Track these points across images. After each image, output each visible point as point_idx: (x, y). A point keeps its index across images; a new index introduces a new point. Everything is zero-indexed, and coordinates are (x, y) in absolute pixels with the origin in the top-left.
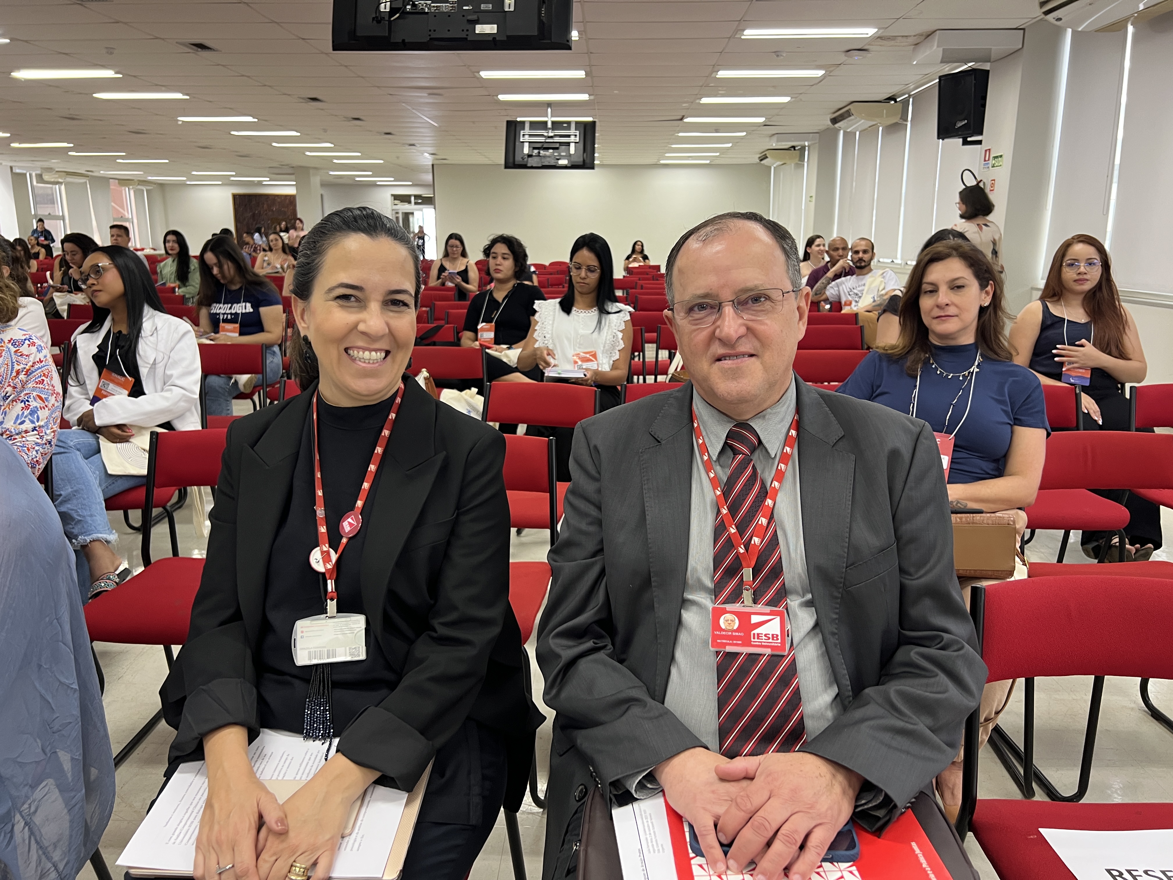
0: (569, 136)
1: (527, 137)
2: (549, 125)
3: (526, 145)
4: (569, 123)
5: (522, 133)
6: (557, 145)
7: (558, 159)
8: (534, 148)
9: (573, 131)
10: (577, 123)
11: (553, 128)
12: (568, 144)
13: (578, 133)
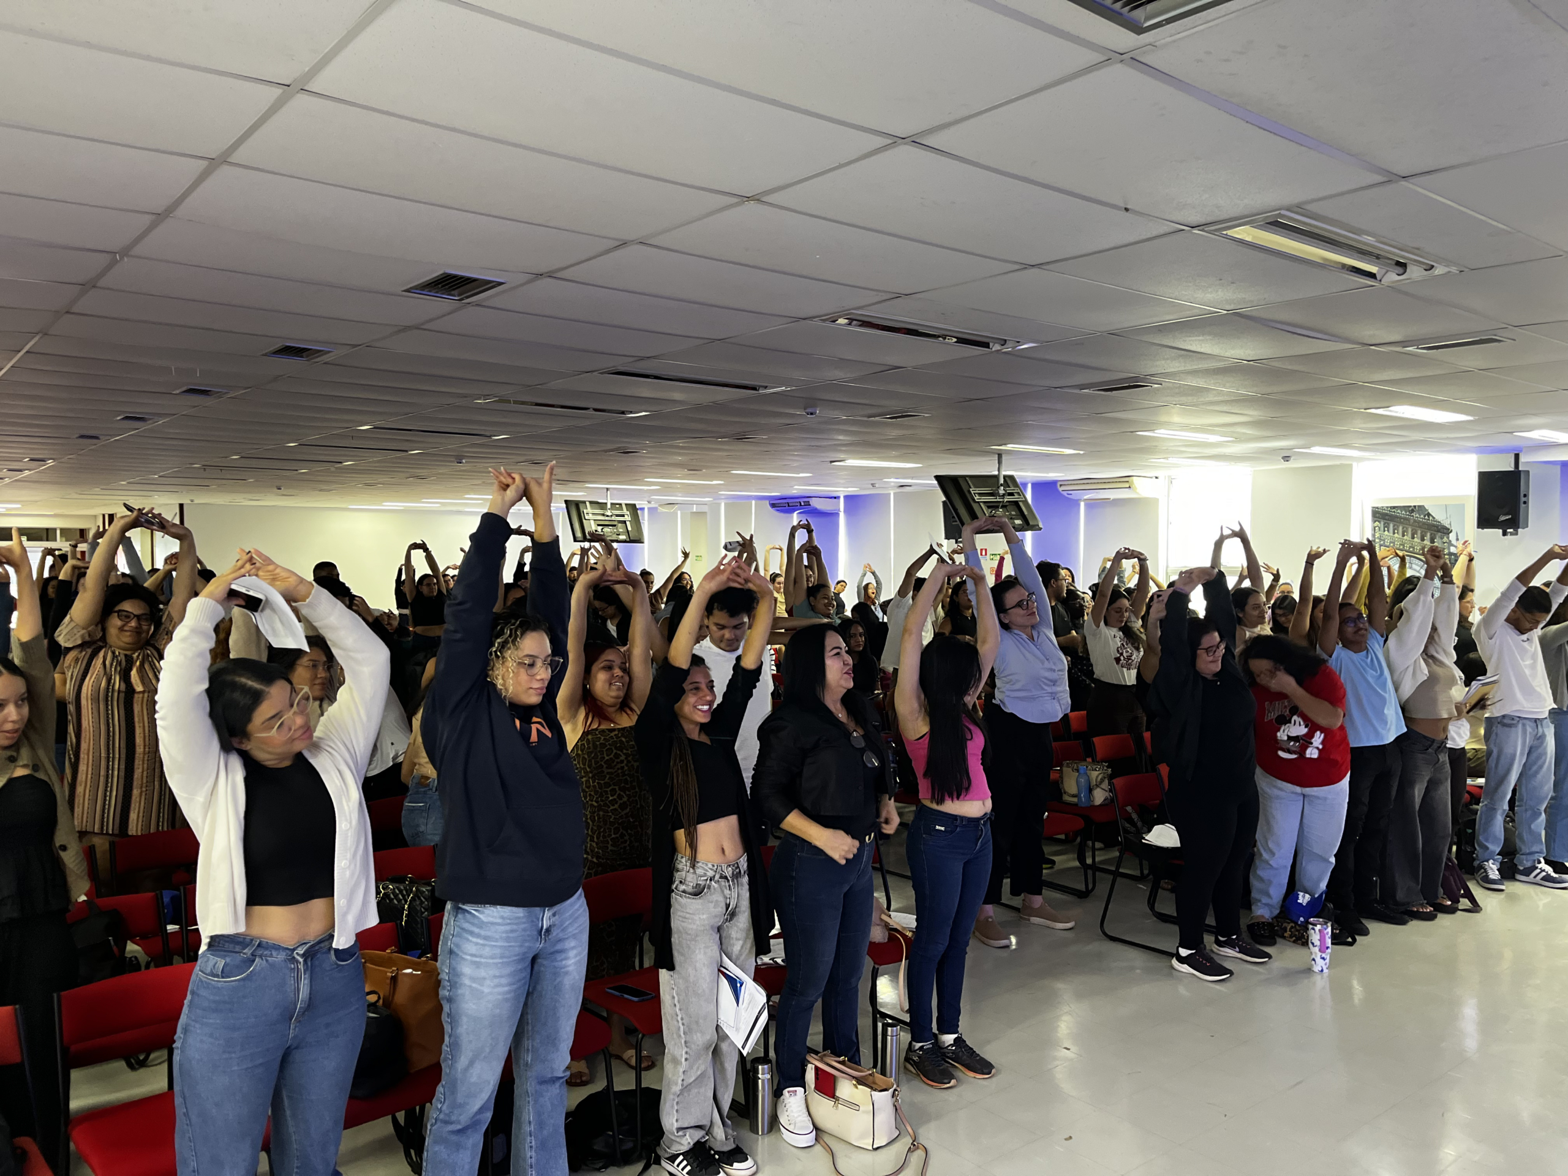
0: (623, 516)
1: (590, 515)
2: (609, 506)
3: (592, 522)
4: (620, 504)
5: (585, 511)
6: (615, 523)
7: (619, 535)
8: (598, 525)
9: (625, 511)
10: (626, 505)
11: (611, 509)
12: (624, 522)
13: (628, 513)
